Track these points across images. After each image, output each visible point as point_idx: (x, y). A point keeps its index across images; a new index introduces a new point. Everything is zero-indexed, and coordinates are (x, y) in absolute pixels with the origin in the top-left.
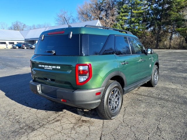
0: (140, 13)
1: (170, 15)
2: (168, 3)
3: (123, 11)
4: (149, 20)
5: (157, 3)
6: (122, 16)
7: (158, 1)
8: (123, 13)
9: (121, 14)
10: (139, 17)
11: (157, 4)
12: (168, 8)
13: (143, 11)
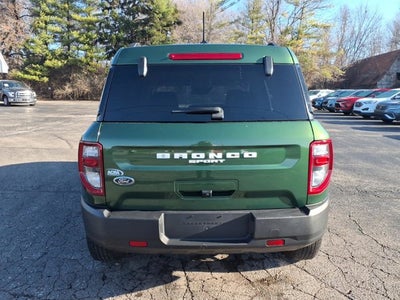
0: (90, 23)
1: (150, 36)
2: (144, 11)
3: (47, 9)
4: (111, 40)
5: (122, 6)
6: (46, 23)
7: (125, 4)
8: (47, 14)
9: (44, 17)
10: (88, 30)
11: (122, 8)
12: (146, 22)
13: (95, 19)
